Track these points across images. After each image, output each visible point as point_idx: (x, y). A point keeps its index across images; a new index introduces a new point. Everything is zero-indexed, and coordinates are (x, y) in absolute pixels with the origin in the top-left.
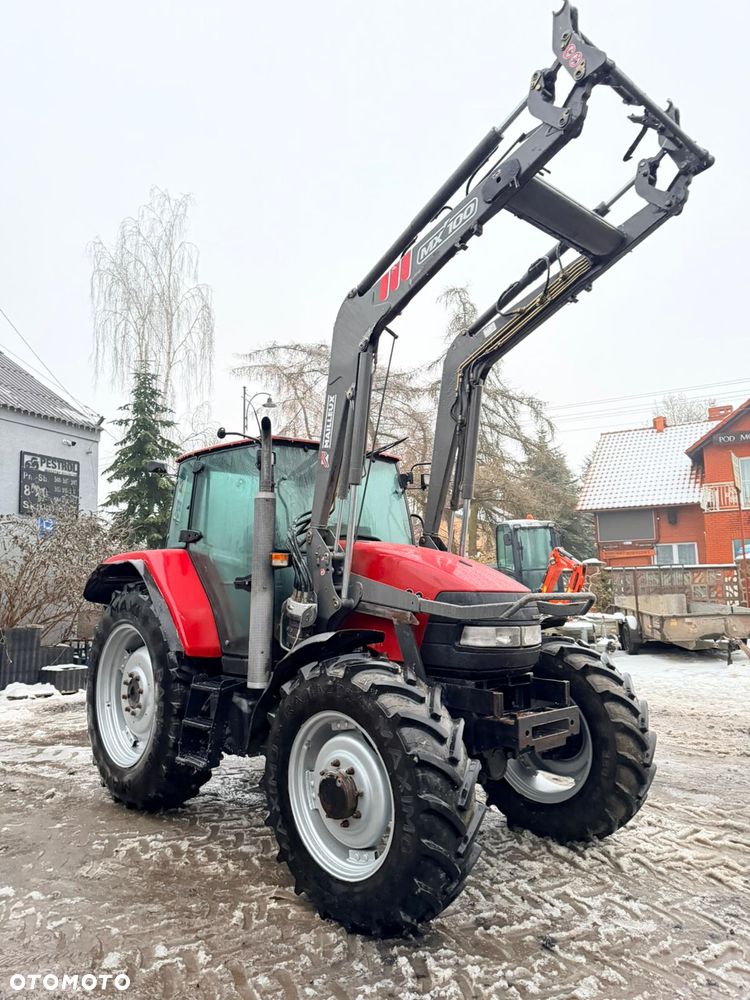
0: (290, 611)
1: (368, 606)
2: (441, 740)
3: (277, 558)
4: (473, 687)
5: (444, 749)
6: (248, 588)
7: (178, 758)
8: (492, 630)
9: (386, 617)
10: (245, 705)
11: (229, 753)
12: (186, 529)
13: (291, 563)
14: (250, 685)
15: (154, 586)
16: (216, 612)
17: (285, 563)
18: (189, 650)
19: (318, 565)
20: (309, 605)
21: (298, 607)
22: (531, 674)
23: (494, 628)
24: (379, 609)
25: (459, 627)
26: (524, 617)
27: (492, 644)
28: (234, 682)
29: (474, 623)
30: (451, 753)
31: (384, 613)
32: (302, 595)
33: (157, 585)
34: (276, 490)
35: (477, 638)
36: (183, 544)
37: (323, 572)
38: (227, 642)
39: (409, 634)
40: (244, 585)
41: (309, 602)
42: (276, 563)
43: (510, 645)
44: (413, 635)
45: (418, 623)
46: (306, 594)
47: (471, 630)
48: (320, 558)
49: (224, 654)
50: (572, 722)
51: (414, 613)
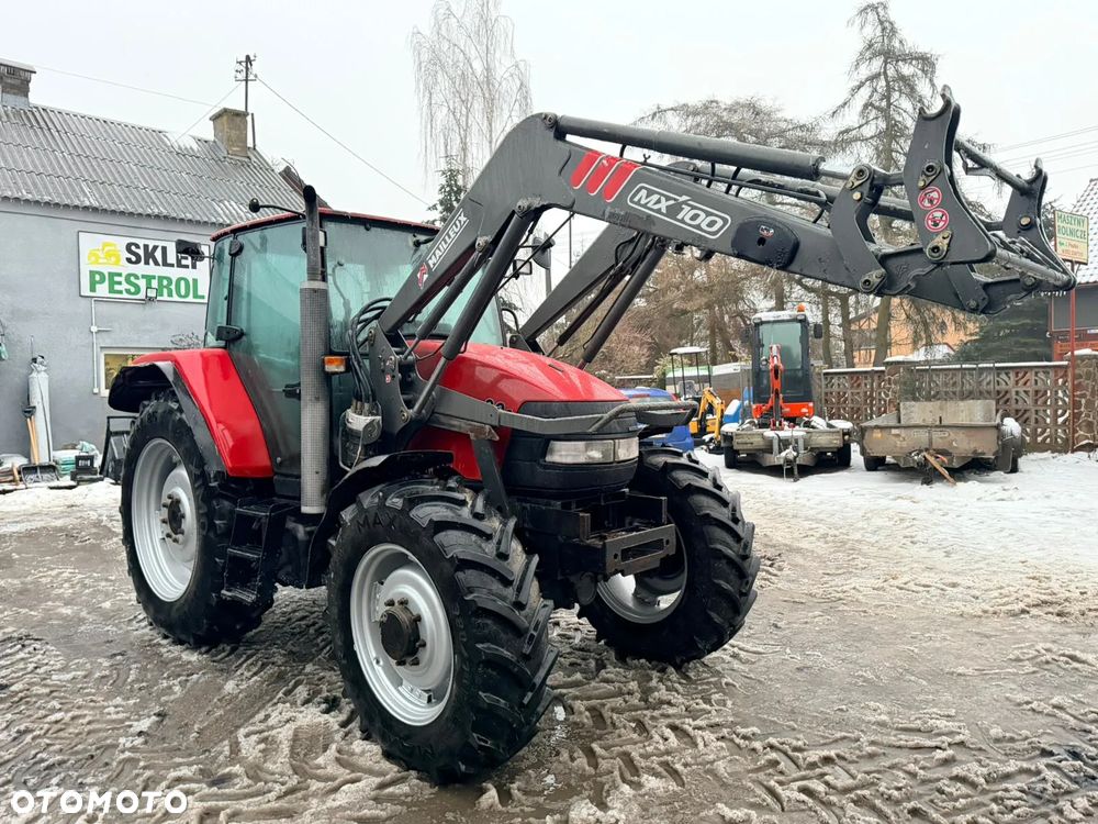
0: (349, 425)
1: (443, 419)
2: (507, 582)
3: (331, 362)
4: (559, 508)
5: (510, 592)
6: (298, 397)
7: (224, 592)
8: (581, 444)
9: (462, 431)
10: (301, 531)
11: (285, 584)
12: (224, 324)
13: (349, 367)
14: (305, 509)
15: (187, 393)
16: (264, 425)
17: (342, 369)
18: (231, 470)
19: (383, 371)
20: (370, 418)
21: (357, 421)
22: (627, 490)
23: (583, 443)
24: (455, 422)
25: (545, 442)
26: (619, 429)
27: (582, 459)
28: (287, 505)
29: (562, 437)
30: (518, 595)
31: (460, 427)
32: (362, 406)
33: (190, 393)
34: (330, 278)
35: (566, 453)
36: (222, 343)
37: (388, 379)
38: (279, 459)
39: (488, 450)
40: (293, 393)
41: (373, 414)
42: (330, 368)
43: (601, 461)
44: (491, 452)
45: (498, 438)
46: (367, 406)
47: (558, 445)
48: (385, 362)
49: (276, 474)
50: (668, 542)
51: (494, 427)
